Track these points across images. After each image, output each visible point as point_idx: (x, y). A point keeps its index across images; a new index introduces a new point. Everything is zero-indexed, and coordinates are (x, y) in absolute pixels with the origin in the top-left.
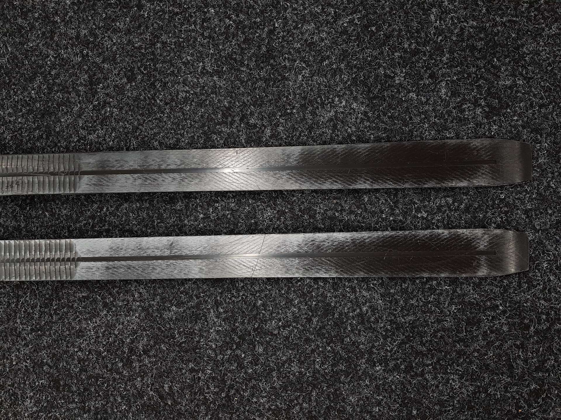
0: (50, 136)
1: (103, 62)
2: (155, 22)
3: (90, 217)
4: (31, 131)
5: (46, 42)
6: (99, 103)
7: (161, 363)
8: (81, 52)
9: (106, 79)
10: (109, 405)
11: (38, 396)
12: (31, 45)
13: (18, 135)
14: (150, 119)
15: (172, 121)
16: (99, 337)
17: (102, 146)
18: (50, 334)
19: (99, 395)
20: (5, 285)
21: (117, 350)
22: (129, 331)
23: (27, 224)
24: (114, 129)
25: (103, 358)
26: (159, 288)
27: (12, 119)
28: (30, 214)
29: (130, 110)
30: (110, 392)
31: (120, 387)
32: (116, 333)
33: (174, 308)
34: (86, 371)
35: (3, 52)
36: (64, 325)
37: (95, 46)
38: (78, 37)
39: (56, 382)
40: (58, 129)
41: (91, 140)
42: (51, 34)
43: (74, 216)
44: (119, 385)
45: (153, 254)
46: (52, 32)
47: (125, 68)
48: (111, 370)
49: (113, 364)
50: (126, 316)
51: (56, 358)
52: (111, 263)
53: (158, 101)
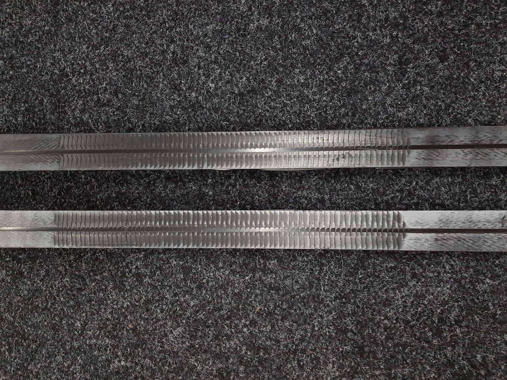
0: (357, 113)
1: (413, 43)
2: (469, 5)
3: (397, 191)
4: (336, 109)
5: (353, 25)
6: (409, 82)
7: (474, 333)
8: (391, 34)
9: (416, 59)
10: (417, 372)
11: (341, 361)
12: (338, 27)
13: (323, 113)
14: (464, 97)
15: (486, 98)
16: (407, 306)
17: (412, 123)
18: (355, 301)
19: (407, 363)
20: (308, 254)
21: (427, 320)
22: (439, 302)
23: (331, 197)
24: (425, 106)
25: (412, 327)
26: (472, 261)
27: (316, 98)
28: (335, 187)
29: (442, 88)
30: (418, 361)
31: (429, 355)
32: (426, 302)
33: (488, 280)
34: (392, 339)
35: (308, 34)
36: (369, 294)
37: (405, 28)
38: (387, 19)
39: (361, 348)
40: (364, 107)
41: (400, 117)
42: (358, 17)
43: (381, 189)
44: (428, 354)
45: (483, 227)
46: (360, 16)
47: (436, 48)
48: (419, 339)
49: (421, 333)
50: (437, 287)
51: (361, 325)
52: (440, 235)
53: (473, 80)
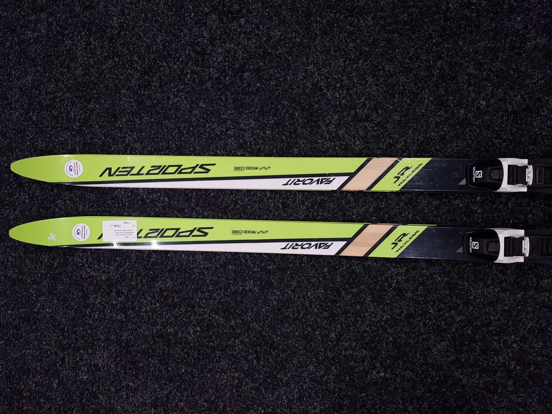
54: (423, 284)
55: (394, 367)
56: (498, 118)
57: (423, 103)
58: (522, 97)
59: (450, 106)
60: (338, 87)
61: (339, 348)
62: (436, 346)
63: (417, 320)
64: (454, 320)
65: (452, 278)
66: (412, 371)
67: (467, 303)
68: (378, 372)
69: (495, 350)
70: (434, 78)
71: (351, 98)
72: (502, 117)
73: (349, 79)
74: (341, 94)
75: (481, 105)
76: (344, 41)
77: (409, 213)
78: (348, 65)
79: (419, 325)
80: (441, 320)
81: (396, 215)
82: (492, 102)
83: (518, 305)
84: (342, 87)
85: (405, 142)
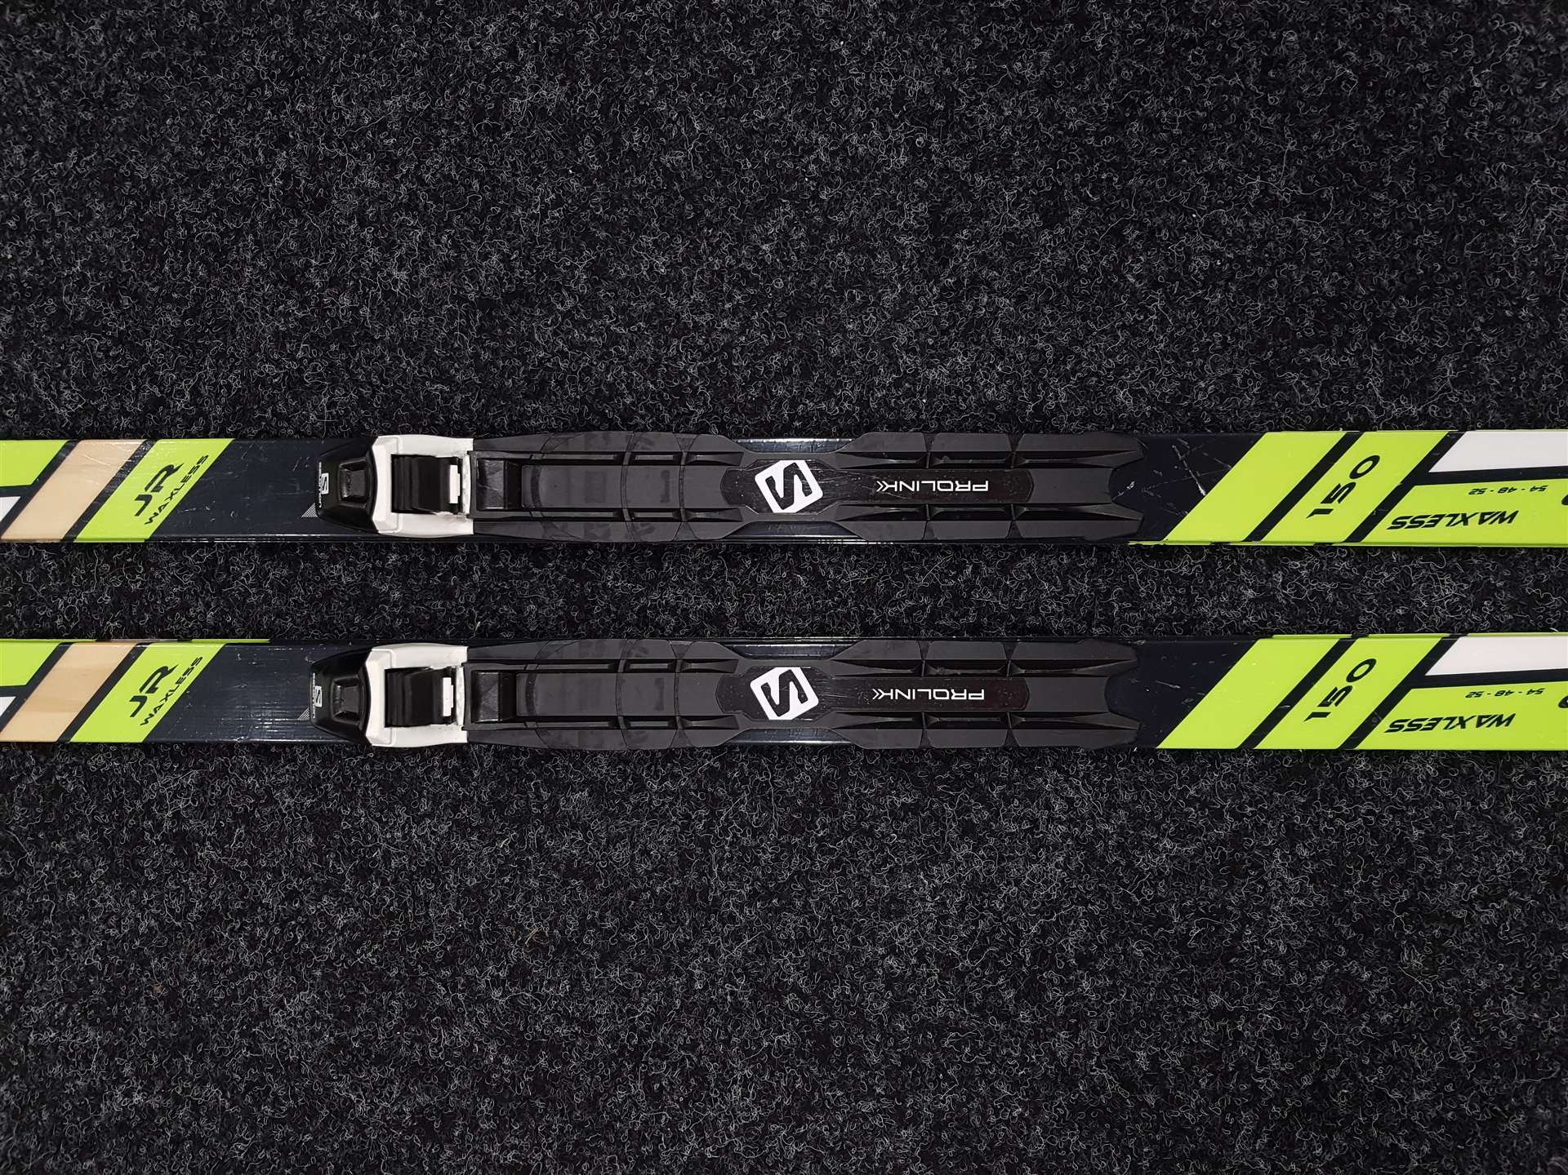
54: (245, 818)
55: (171, 1075)
56: (439, 321)
57: (238, 275)
58: (505, 259)
59: (312, 286)
60: (11, 230)
61: (20, 1025)
62: (283, 1007)
63: (232, 930)
64: (330, 924)
65: (325, 798)
66: (221, 1083)
67: (363, 873)
68: (128, 1094)
69: (442, 1010)
70: (267, 203)
71: (47, 263)
72: (452, 315)
73: (40, 204)
74: (19, 249)
75: (395, 282)
76: (25, 90)
77: (207, 605)
78: (38, 164)
79: (236, 946)
80: (294, 927)
81: (172, 612)
82: (423, 272)
83: (502, 873)
84: (22, 230)
85: (195, 391)
